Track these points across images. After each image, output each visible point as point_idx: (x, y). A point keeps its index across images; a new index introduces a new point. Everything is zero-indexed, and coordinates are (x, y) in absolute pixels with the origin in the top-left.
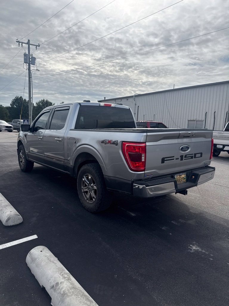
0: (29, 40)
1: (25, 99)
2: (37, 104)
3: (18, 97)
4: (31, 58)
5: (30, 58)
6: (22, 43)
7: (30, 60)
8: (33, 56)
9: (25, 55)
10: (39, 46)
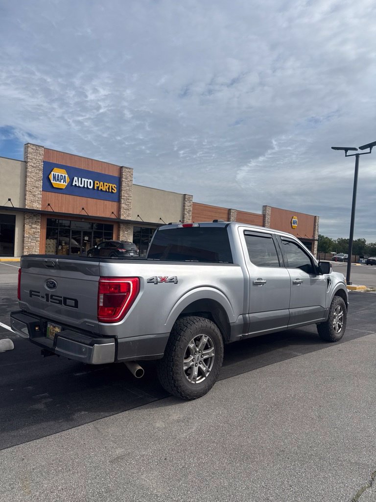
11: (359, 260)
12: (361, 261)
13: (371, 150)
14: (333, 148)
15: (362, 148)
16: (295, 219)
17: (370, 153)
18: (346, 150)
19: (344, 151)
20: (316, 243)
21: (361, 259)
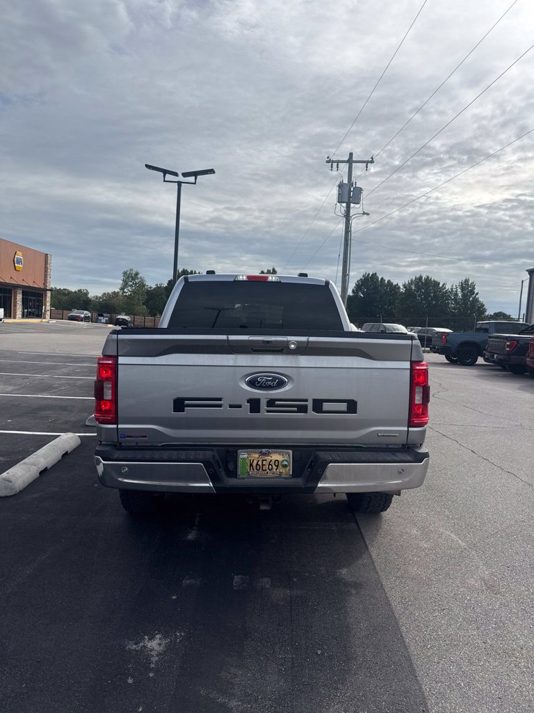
0: (351, 154)
1: (382, 279)
2: (405, 287)
3: (369, 274)
4: (352, 189)
5: (350, 191)
6: (338, 162)
7: (350, 194)
8: (357, 186)
9: (341, 186)
10: (372, 162)
11: (98, 319)
12: (101, 320)
13: (196, 179)
14: (147, 166)
15: (185, 175)
16: (19, 256)
17: (195, 183)
18: (165, 172)
19: (162, 174)
20: (49, 294)
21: (100, 318)
